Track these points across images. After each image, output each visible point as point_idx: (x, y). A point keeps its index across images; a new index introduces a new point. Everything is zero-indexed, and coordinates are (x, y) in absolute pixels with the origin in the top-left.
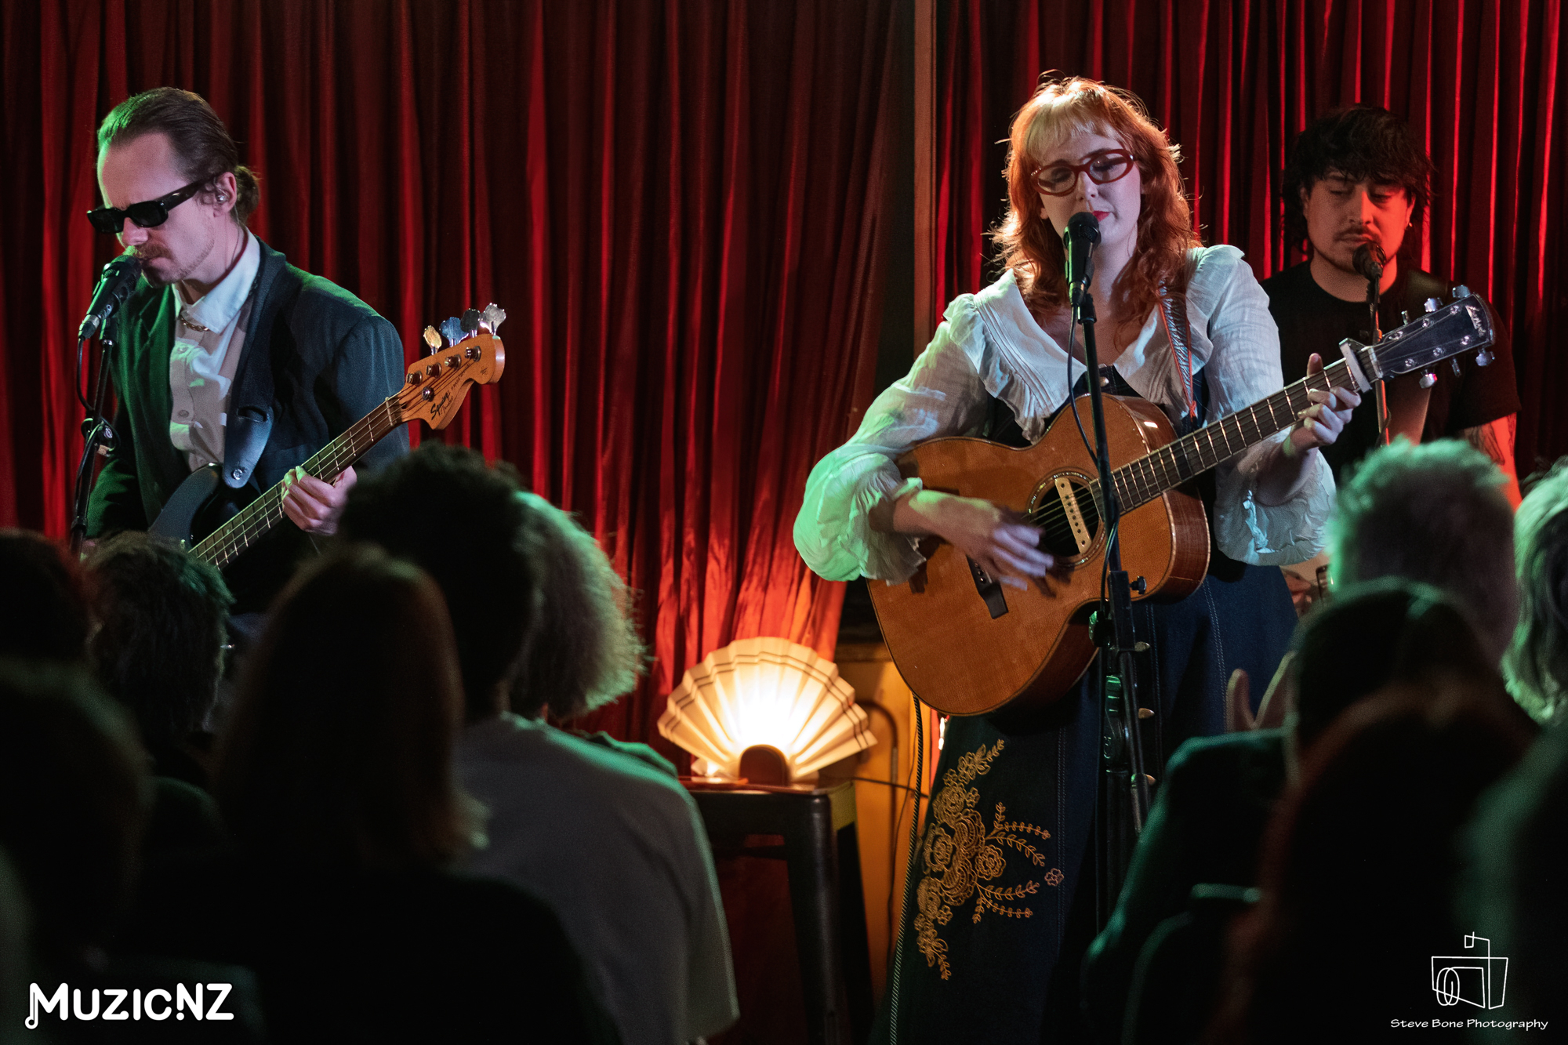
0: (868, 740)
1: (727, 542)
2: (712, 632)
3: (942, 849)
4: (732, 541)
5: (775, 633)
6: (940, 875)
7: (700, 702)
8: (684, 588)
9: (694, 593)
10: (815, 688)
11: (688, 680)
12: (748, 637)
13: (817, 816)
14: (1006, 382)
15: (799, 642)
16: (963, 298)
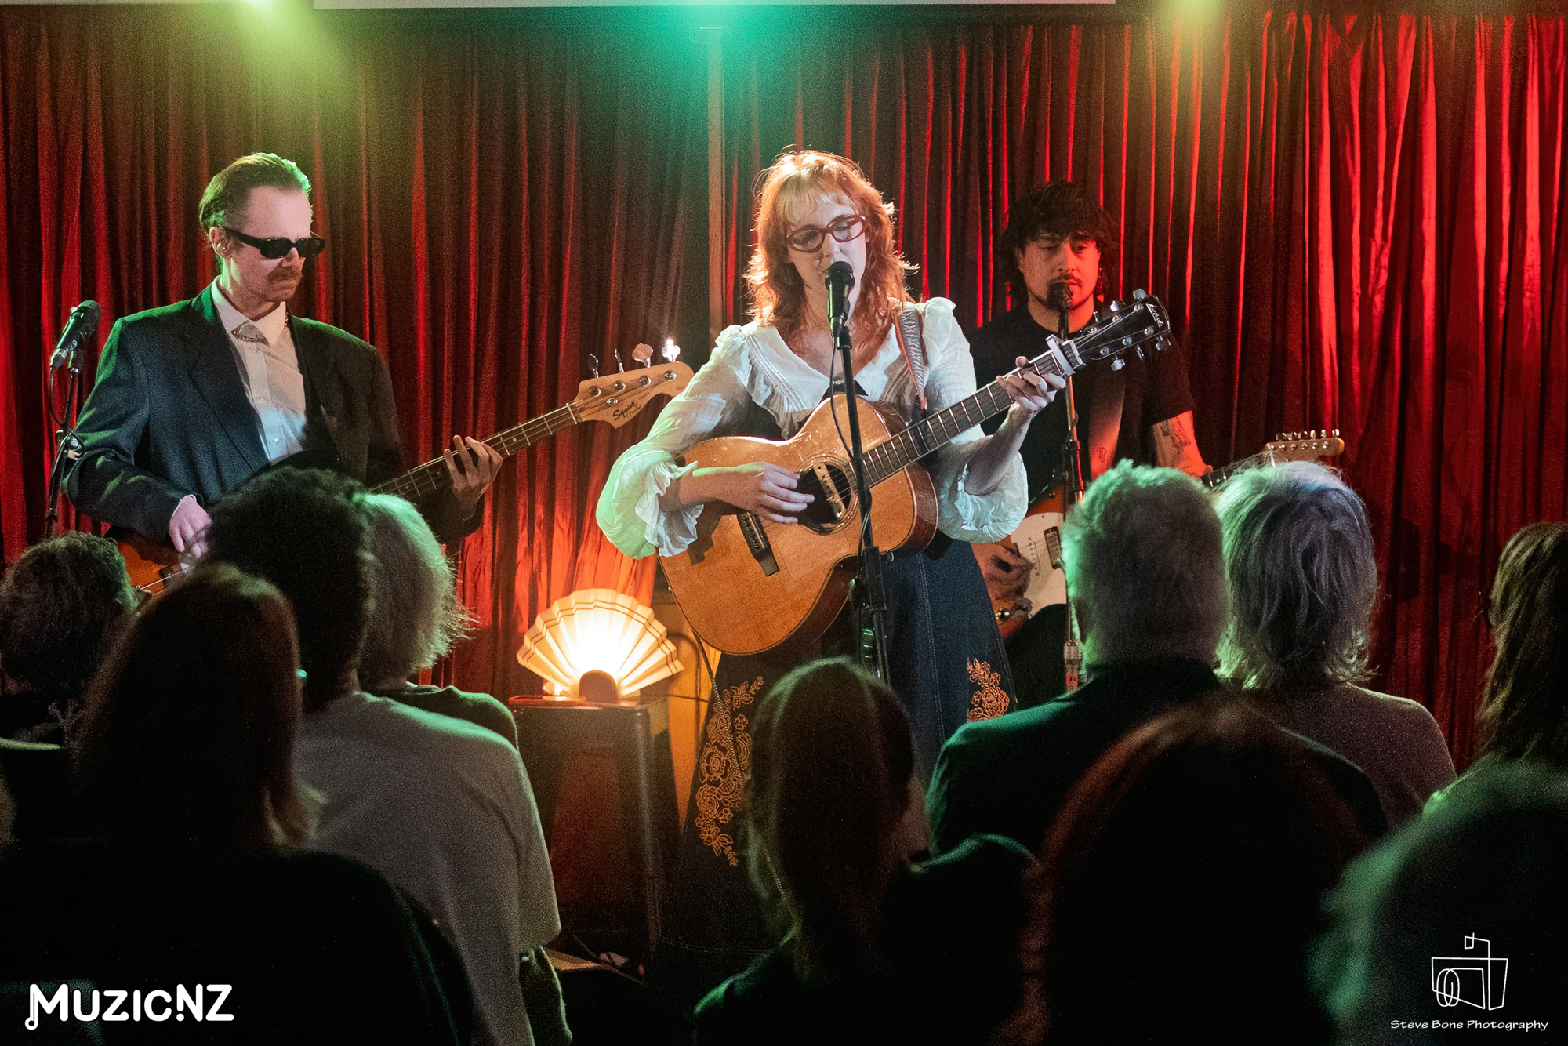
0: (677, 667)
1: (569, 515)
2: (558, 583)
3: (716, 765)
4: (573, 512)
5: (605, 586)
6: (716, 784)
7: (549, 638)
8: (536, 550)
9: (543, 554)
10: (636, 627)
11: (539, 621)
12: (585, 588)
13: (639, 726)
14: (769, 393)
15: (624, 592)
16: (733, 329)
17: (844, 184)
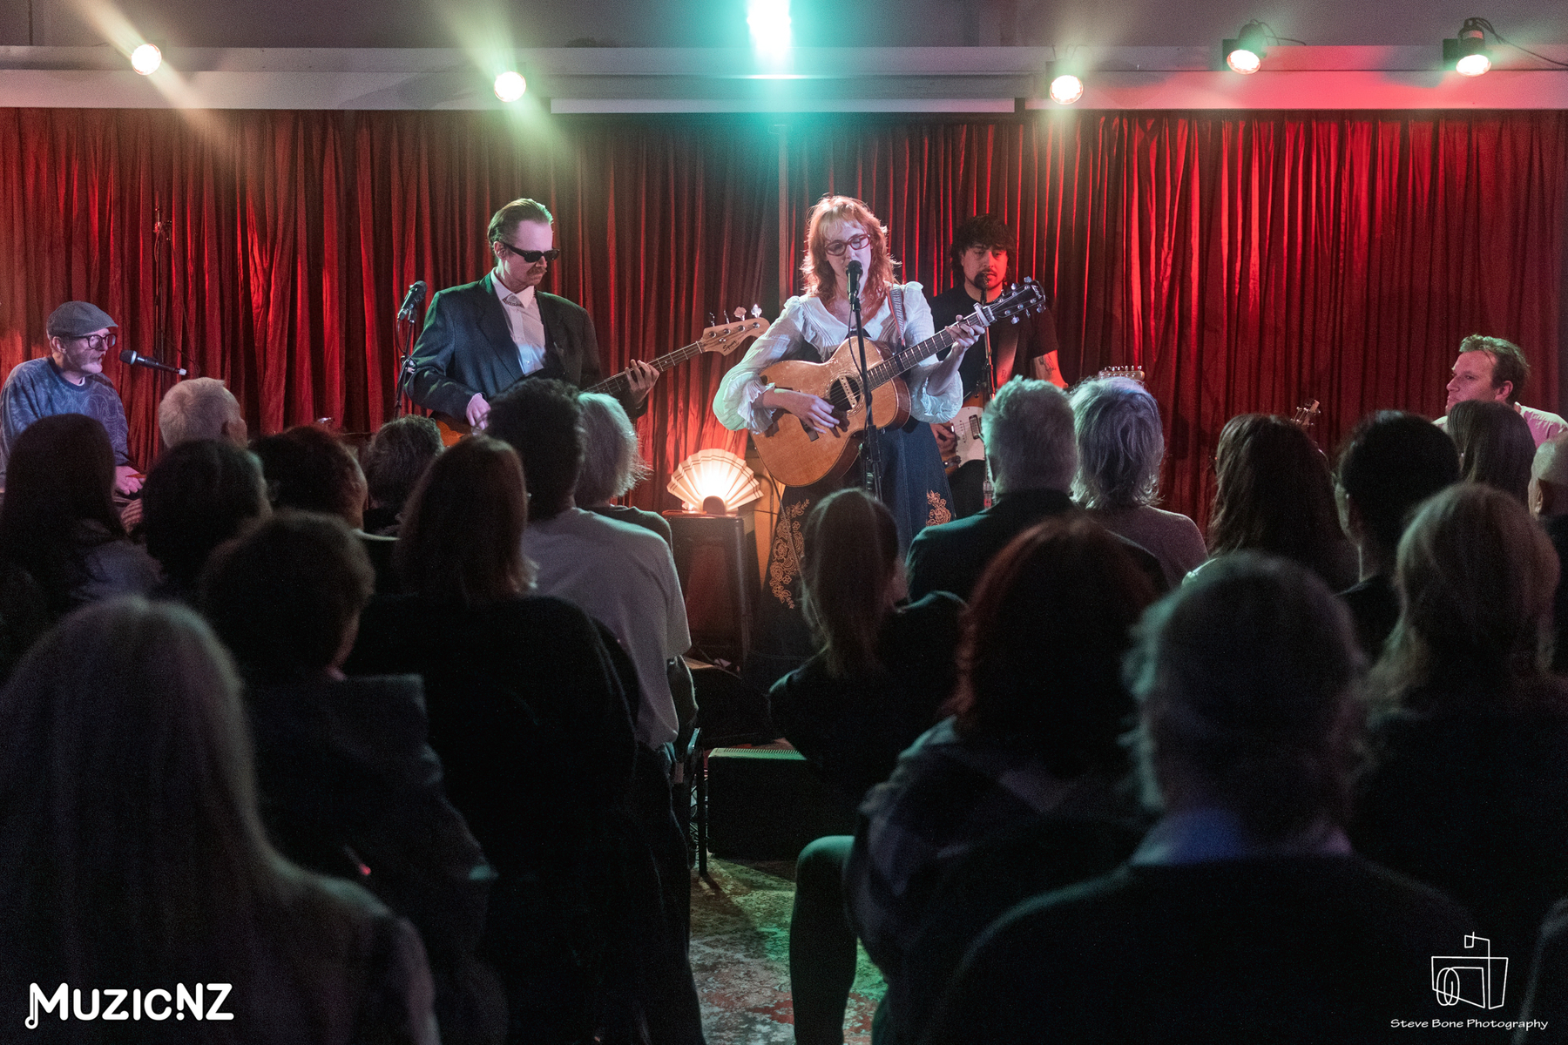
0: (760, 494)
1: (697, 406)
2: (691, 446)
3: (782, 549)
4: (699, 406)
5: (718, 447)
6: (782, 561)
7: (686, 477)
8: (678, 426)
9: (683, 429)
10: (736, 471)
11: (680, 467)
12: (707, 449)
13: (737, 528)
14: (814, 335)
15: (729, 451)
16: (794, 298)
17: (858, 215)
